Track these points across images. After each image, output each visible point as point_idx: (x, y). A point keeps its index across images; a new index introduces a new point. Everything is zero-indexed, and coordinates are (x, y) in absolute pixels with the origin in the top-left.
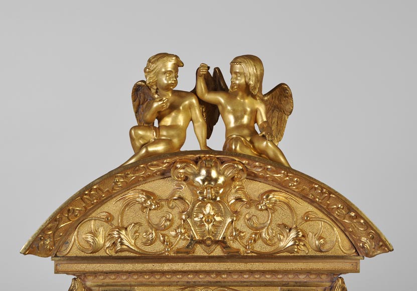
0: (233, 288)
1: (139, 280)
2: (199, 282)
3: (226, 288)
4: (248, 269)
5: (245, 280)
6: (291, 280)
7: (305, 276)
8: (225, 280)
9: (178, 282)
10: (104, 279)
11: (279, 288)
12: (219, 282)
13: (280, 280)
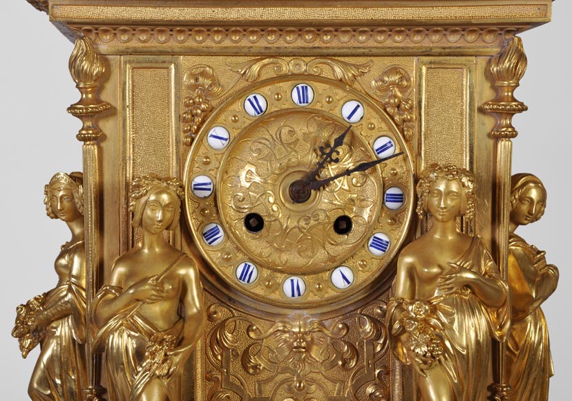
0: (340, 59)
1: (186, 44)
2: (286, 47)
3: (329, 59)
4: (369, 18)
5: (361, 45)
6: (435, 45)
7: (459, 36)
8: (328, 45)
9: (251, 47)
10: (128, 41)
11: (415, 58)
12: (318, 47)
13: (417, 45)
